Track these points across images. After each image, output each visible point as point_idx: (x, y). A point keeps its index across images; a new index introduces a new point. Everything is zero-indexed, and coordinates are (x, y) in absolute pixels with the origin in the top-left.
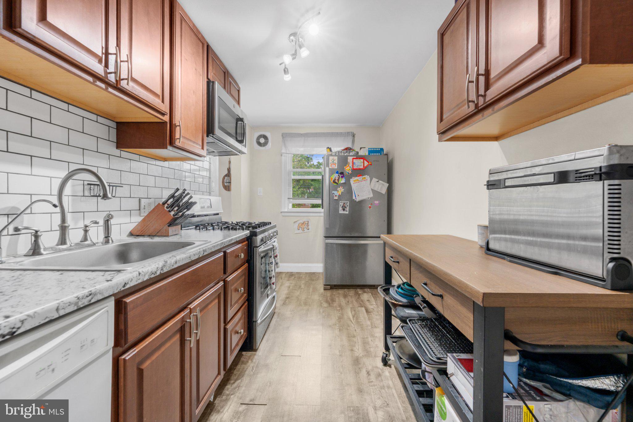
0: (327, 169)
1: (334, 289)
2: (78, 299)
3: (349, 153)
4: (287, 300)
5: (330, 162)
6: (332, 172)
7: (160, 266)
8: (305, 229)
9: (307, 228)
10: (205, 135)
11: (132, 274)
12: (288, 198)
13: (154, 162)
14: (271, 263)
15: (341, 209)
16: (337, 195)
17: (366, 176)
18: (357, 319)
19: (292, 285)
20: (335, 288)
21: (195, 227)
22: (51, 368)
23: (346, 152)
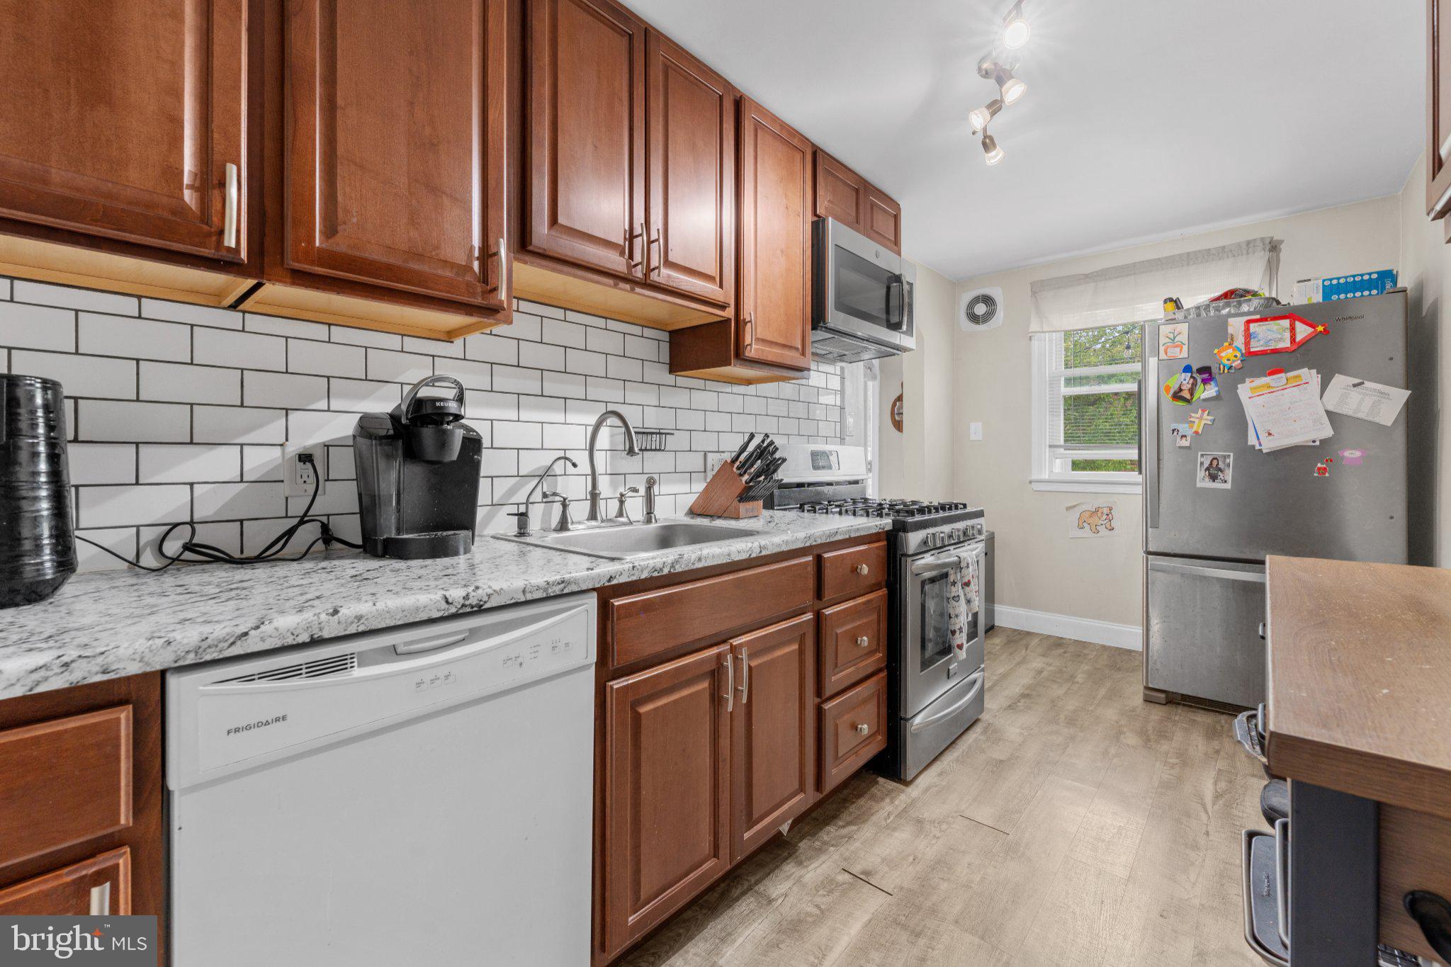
0: (1153, 362)
1: (1180, 707)
2: (548, 584)
3: (1240, 304)
4: (1022, 701)
5: (1163, 340)
6: (1167, 367)
7: (670, 562)
8: (1102, 529)
9: (1108, 525)
10: (809, 327)
11: (623, 566)
12: (1050, 446)
13: (728, 388)
14: (957, 598)
15: (1201, 473)
16: (1189, 433)
17: (1304, 372)
18: (1228, 805)
19: (1051, 668)
20: (1184, 705)
21: (798, 506)
22: (519, 660)
23: (1228, 305)
